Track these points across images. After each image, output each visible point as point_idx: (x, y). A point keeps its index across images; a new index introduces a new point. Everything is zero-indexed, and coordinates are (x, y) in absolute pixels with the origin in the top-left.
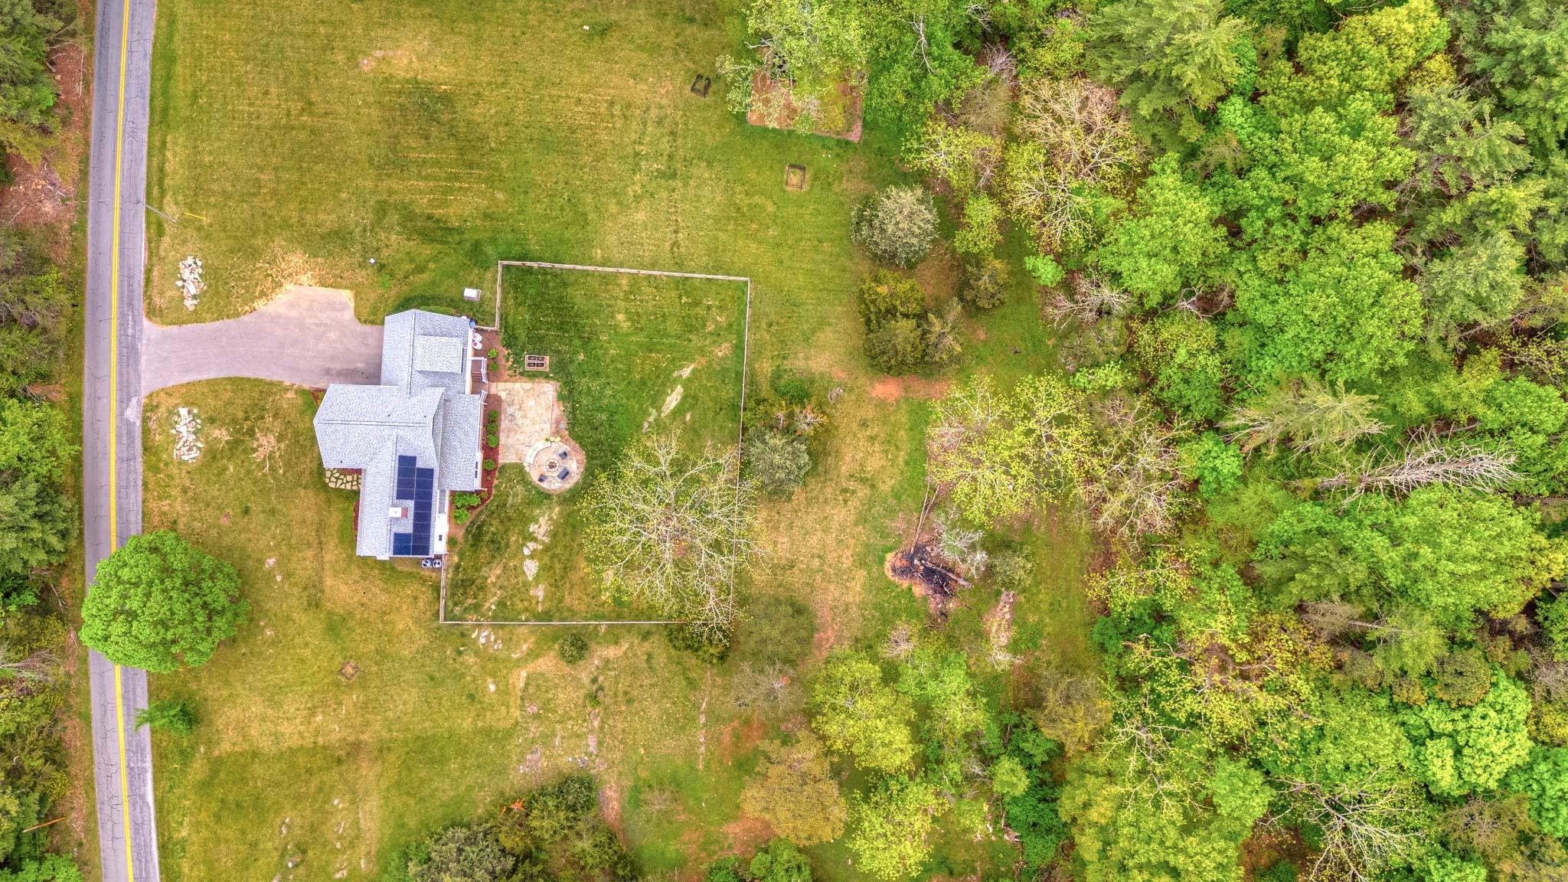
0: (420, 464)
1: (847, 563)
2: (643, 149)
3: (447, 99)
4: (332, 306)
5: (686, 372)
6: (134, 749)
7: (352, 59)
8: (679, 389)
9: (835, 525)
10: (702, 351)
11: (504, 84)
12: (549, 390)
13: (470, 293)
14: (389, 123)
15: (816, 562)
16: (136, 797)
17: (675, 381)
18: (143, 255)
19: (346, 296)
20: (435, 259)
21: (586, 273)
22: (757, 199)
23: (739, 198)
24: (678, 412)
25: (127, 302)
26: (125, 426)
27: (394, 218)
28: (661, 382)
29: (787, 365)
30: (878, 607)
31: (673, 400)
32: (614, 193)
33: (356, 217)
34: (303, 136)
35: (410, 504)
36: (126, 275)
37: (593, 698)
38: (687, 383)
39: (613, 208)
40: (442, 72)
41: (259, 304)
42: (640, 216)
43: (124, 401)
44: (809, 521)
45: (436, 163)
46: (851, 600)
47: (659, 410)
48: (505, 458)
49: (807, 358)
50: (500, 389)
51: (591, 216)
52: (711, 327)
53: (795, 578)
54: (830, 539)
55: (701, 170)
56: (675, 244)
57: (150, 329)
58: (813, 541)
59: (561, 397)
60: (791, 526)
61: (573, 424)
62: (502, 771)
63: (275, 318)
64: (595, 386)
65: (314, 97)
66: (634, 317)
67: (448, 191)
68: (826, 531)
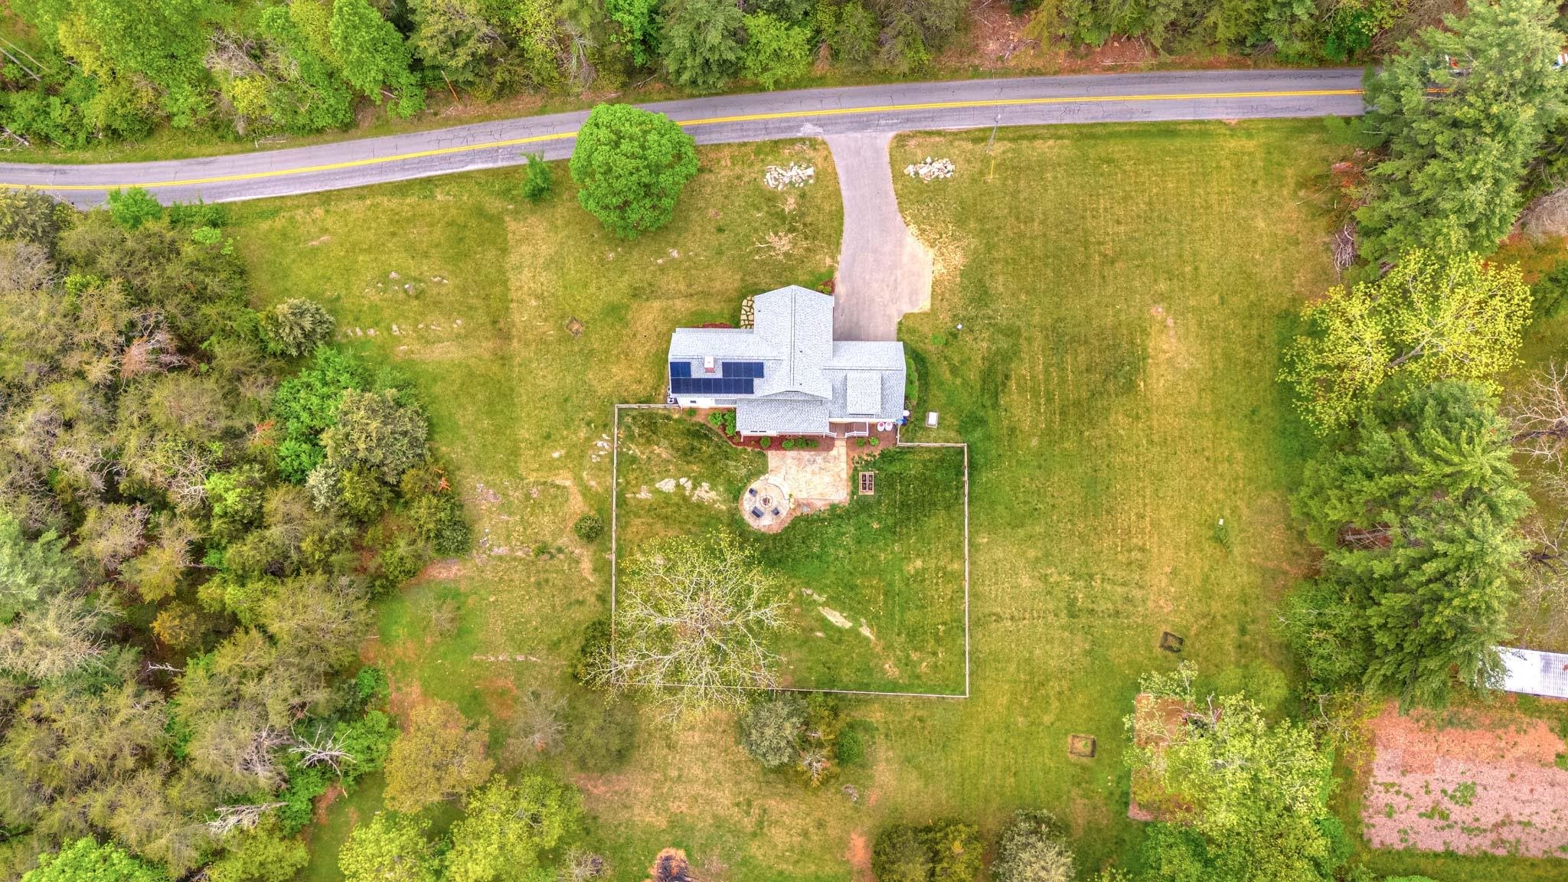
0: (757, 381)
1: (673, 806)
2: (1097, 583)
3: (1130, 387)
4: (914, 293)
5: (865, 631)
6: (512, 151)
7: (1162, 297)
8: (848, 625)
9: (712, 793)
10: (889, 647)
11: (1151, 442)
12: (840, 495)
13: (933, 418)
14: (1101, 334)
15: (674, 773)
16: (472, 156)
17: (855, 620)
18: (954, 127)
19: (925, 305)
20: (965, 383)
21: (961, 529)
22: (1055, 704)
23: (1054, 686)
24: (825, 624)
25: (909, 117)
26: (798, 124)
27: (1004, 344)
28: (855, 607)
29: (880, 739)
30: (629, 842)
31: (837, 618)
32: (1047, 555)
33: (1002, 310)
34: (1080, 257)
35: (719, 375)
36: (934, 115)
37: (543, 550)
38: (854, 632)
39: (1032, 554)
40: (1158, 381)
41: (913, 229)
42: (1025, 581)
43: (819, 122)
44: (716, 765)
45: (1063, 380)
46: (636, 811)
47: (825, 604)
48: (773, 457)
49: (887, 760)
50: (840, 449)
51: (1021, 532)
52: (915, 656)
53: (658, 750)
54: (697, 788)
55: (1081, 644)
56: (999, 618)
57: (885, 139)
58: (697, 770)
59: (833, 507)
60: (711, 745)
61: (808, 520)
62: (479, 467)
63: (900, 243)
64: (847, 540)
65: (1119, 266)
66: (919, 576)
67: (1036, 393)
68: (707, 783)
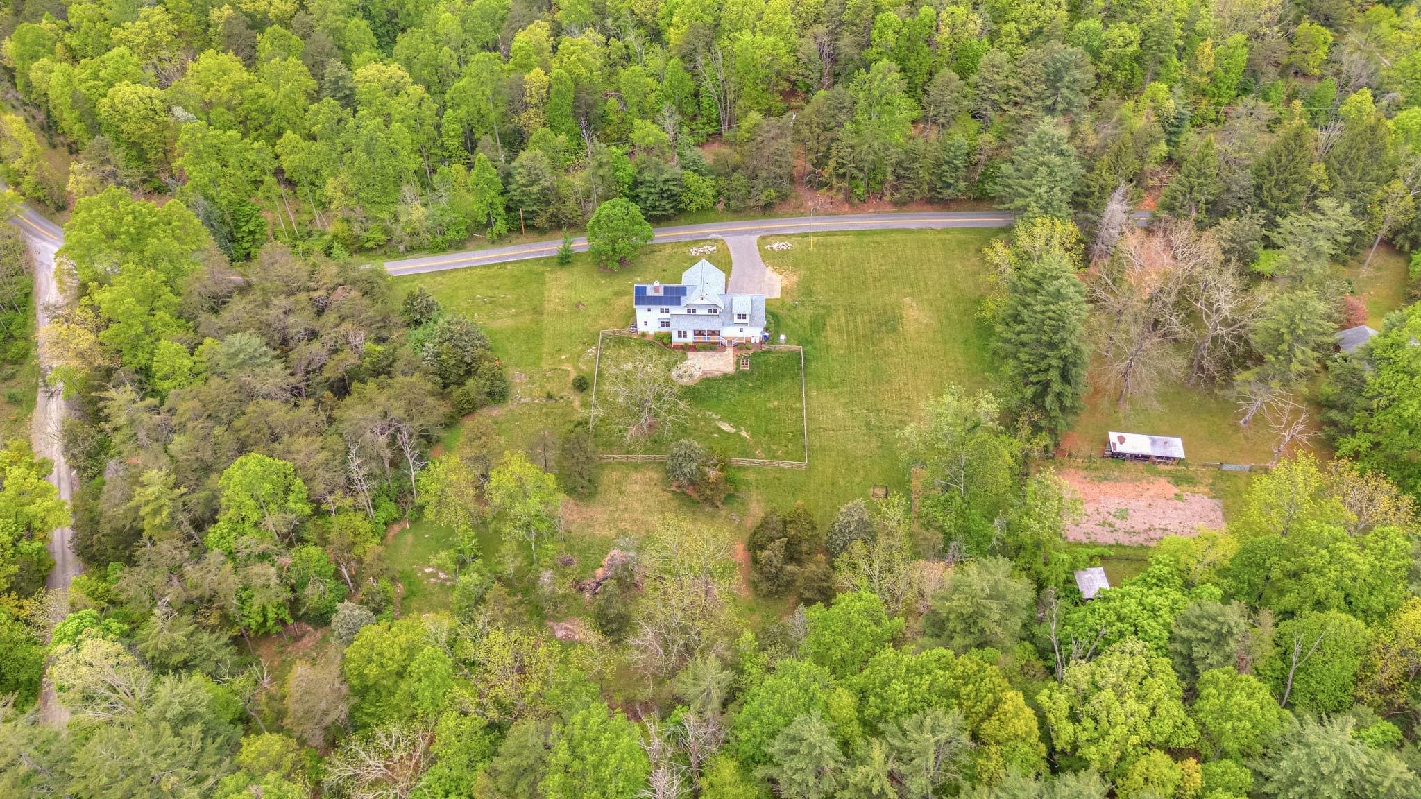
0: (682, 298)
1: (621, 525)
2: (883, 414)
3: (894, 329)
4: (771, 291)
5: (744, 434)
6: (551, 251)
7: (908, 295)
8: (734, 430)
9: (646, 518)
10: (758, 442)
11: (908, 352)
12: (730, 369)
13: (782, 337)
14: (876, 309)
15: (622, 507)
16: (530, 254)
17: (736, 427)
18: (792, 232)
19: (777, 295)
20: (801, 326)
21: (801, 388)
22: (862, 472)
23: (860, 463)
24: (720, 430)
25: (767, 230)
26: (709, 234)
27: (822, 311)
28: (738, 422)
29: (753, 488)
30: (590, 546)
31: (726, 427)
32: (852, 401)
33: (821, 298)
34: (861, 278)
35: (661, 294)
36: (780, 229)
37: (550, 397)
38: (737, 435)
39: (842, 400)
40: (910, 328)
41: (770, 268)
42: (840, 413)
43: (719, 233)
44: (650, 502)
45: (856, 327)
46: (597, 527)
47: (720, 419)
48: (690, 354)
49: (758, 501)
50: (730, 352)
51: (836, 391)
52: (774, 447)
53: (614, 494)
54: (637, 515)
55: (875, 443)
56: (825, 430)
57: (755, 238)
58: (637, 505)
59: (725, 375)
60: (647, 492)
61: (708, 379)
62: (517, 365)
63: (764, 273)
64: (733, 390)
65: (884, 282)
66: (776, 409)
67: (841, 331)
68: (643, 513)
